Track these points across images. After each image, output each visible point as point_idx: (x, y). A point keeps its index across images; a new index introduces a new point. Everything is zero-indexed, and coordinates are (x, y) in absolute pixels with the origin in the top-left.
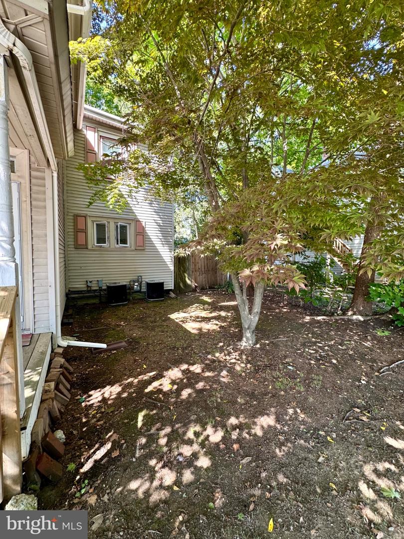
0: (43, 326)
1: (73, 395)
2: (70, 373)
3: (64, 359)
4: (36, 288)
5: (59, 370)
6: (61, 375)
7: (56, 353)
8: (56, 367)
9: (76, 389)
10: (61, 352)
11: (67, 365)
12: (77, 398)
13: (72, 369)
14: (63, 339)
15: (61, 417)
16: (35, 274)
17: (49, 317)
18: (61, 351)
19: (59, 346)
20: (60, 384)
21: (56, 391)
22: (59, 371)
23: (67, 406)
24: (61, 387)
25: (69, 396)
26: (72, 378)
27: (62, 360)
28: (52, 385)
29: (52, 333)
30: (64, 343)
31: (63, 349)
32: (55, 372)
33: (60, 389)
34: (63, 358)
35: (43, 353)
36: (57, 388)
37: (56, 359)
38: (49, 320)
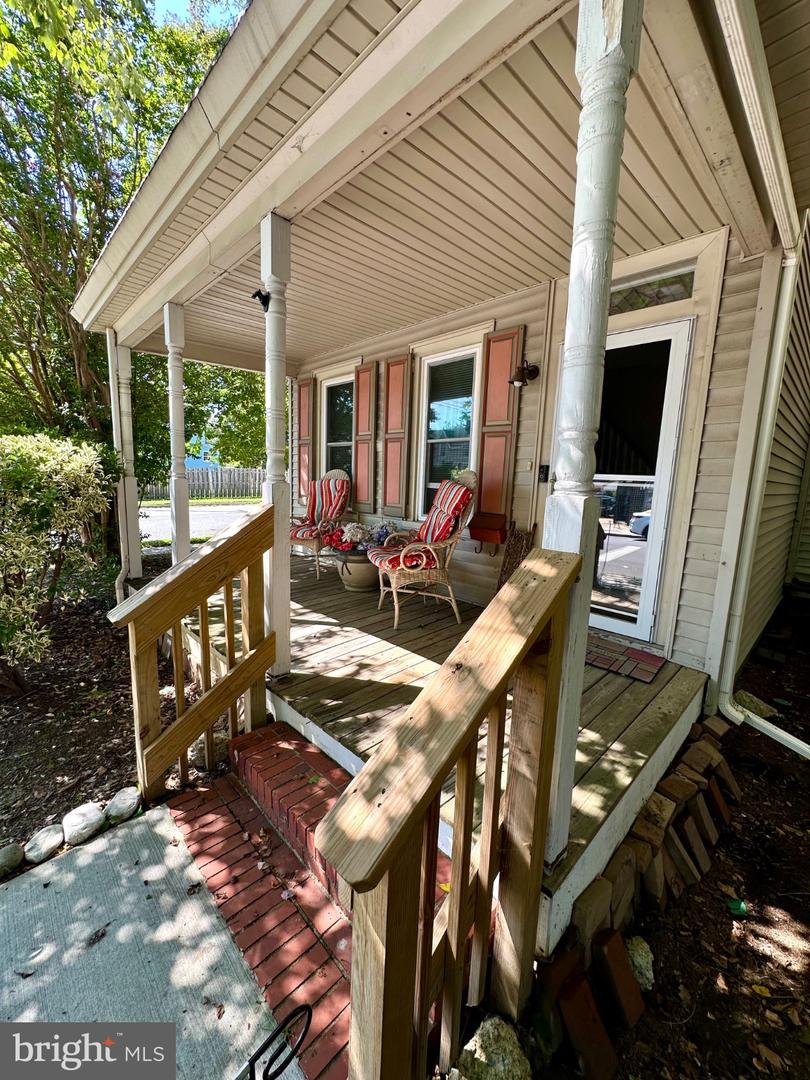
0: (691, 651)
1: (718, 874)
2: (730, 802)
3: (722, 757)
4: (690, 562)
5: (698, 778)
6: (701, 796)
7: (706, 730)
8: (694, 766)
9: (732, 858)
10: (721, 733)
11: (726, 773)
12: (724, 888)
13: (737, 792)
14: (737, 700)
15: (668, 907)
16: (695, 531)
17: (708, 636)
18: (721, 729)
19: (720, 714)
20: (690, 819)
21: (671, 830)
22: (697, 783)
23: (690, 889)
24: (689, 825)
25: (706, 866)
26: (732, 818)
27: (717, 758)
28: (669, 809)
29: (709, 676)
30: (737, 715)
31: (727, 727)
32: (688, 776)
33: (684, 830)
34: (720, 751)
35: (669, 721)
36: (678, 821)
37: (702, 744)
38: (707, 643)
